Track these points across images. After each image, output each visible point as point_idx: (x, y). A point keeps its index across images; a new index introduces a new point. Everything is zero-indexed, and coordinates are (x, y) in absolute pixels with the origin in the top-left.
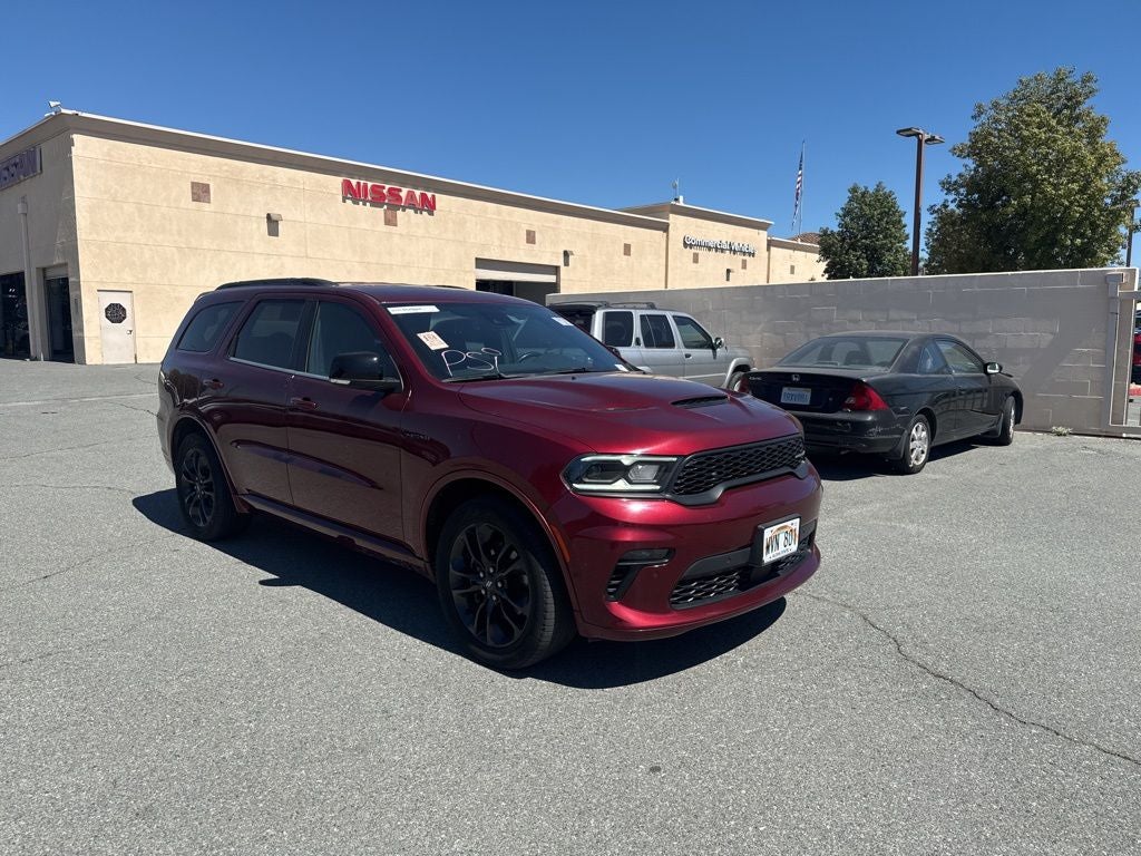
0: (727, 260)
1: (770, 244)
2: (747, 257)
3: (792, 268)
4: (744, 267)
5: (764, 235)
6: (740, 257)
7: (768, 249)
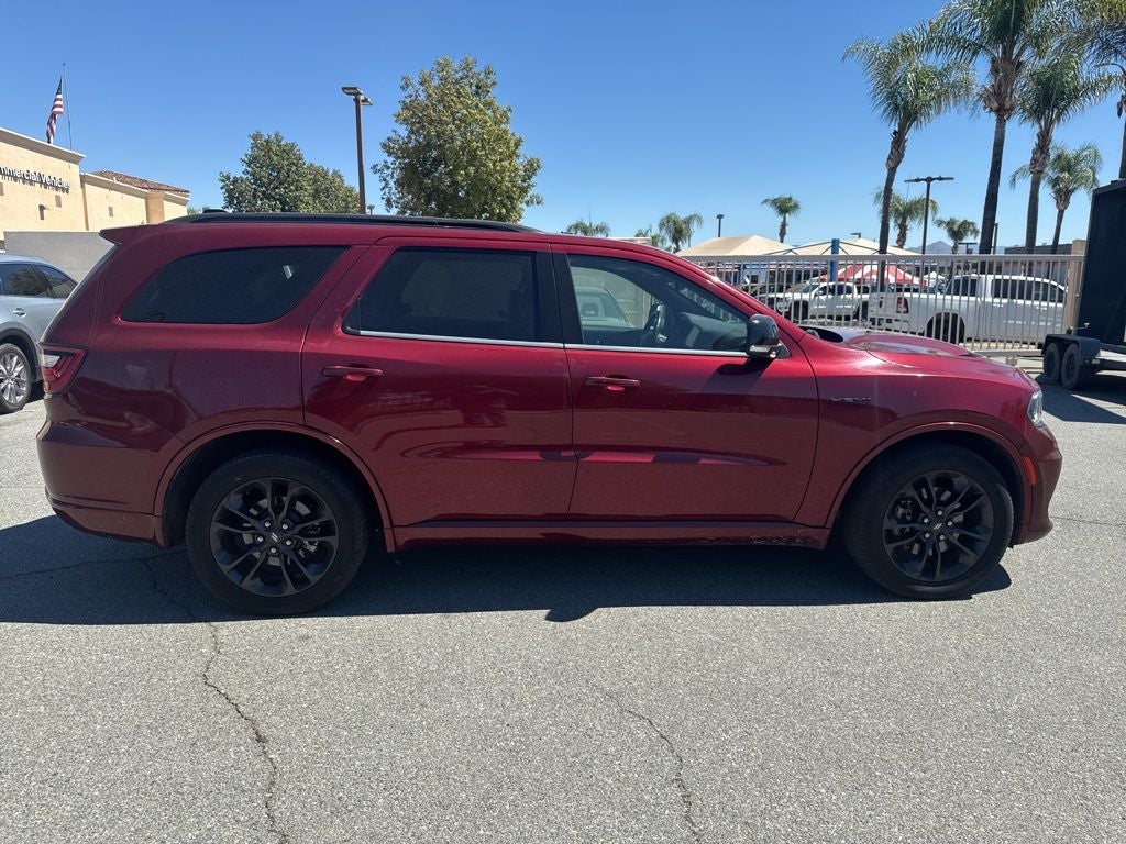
0: (39, 195)
1: (84, 180)
2: (60, 193)
3: (111, 209)
4: (59, 204)
5: (75, 168)
6: (52, 193)
7: (83, 186)
